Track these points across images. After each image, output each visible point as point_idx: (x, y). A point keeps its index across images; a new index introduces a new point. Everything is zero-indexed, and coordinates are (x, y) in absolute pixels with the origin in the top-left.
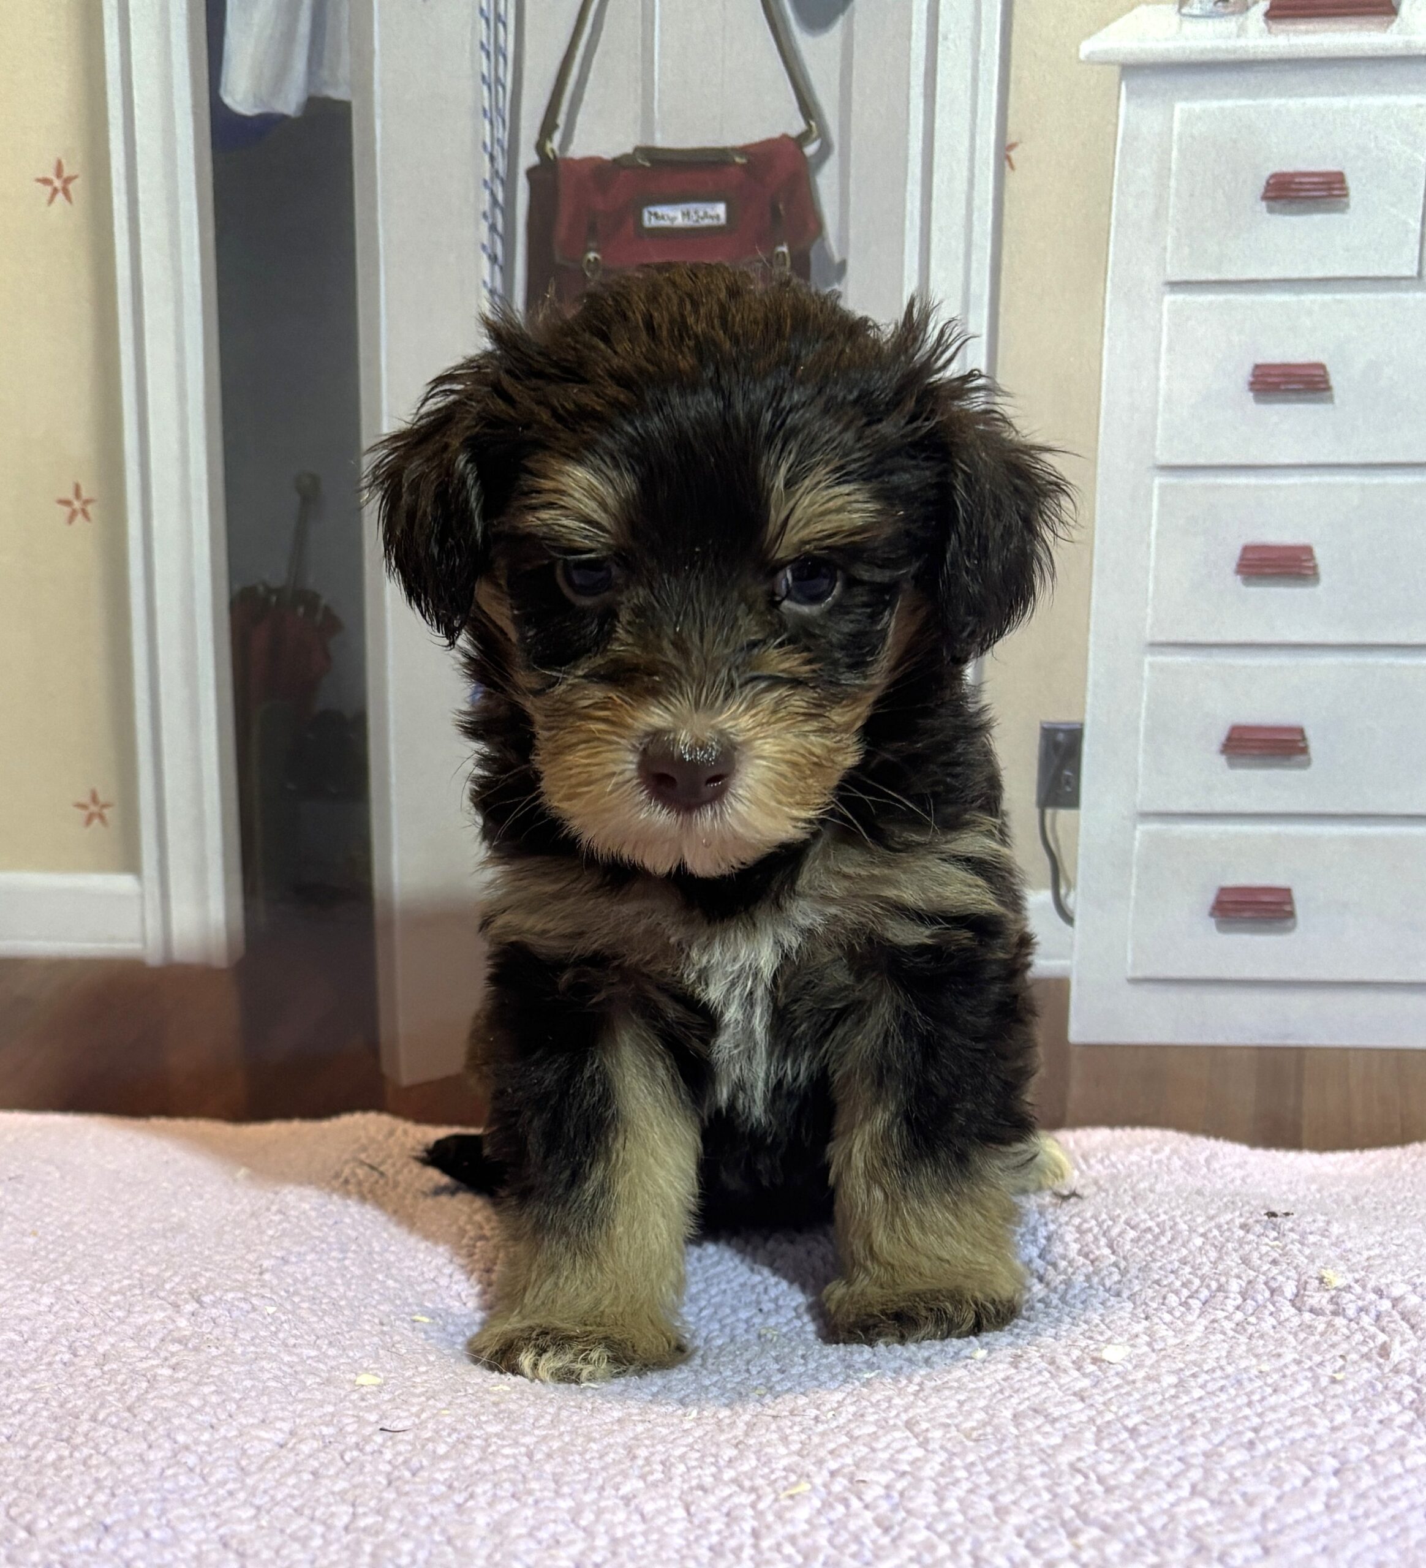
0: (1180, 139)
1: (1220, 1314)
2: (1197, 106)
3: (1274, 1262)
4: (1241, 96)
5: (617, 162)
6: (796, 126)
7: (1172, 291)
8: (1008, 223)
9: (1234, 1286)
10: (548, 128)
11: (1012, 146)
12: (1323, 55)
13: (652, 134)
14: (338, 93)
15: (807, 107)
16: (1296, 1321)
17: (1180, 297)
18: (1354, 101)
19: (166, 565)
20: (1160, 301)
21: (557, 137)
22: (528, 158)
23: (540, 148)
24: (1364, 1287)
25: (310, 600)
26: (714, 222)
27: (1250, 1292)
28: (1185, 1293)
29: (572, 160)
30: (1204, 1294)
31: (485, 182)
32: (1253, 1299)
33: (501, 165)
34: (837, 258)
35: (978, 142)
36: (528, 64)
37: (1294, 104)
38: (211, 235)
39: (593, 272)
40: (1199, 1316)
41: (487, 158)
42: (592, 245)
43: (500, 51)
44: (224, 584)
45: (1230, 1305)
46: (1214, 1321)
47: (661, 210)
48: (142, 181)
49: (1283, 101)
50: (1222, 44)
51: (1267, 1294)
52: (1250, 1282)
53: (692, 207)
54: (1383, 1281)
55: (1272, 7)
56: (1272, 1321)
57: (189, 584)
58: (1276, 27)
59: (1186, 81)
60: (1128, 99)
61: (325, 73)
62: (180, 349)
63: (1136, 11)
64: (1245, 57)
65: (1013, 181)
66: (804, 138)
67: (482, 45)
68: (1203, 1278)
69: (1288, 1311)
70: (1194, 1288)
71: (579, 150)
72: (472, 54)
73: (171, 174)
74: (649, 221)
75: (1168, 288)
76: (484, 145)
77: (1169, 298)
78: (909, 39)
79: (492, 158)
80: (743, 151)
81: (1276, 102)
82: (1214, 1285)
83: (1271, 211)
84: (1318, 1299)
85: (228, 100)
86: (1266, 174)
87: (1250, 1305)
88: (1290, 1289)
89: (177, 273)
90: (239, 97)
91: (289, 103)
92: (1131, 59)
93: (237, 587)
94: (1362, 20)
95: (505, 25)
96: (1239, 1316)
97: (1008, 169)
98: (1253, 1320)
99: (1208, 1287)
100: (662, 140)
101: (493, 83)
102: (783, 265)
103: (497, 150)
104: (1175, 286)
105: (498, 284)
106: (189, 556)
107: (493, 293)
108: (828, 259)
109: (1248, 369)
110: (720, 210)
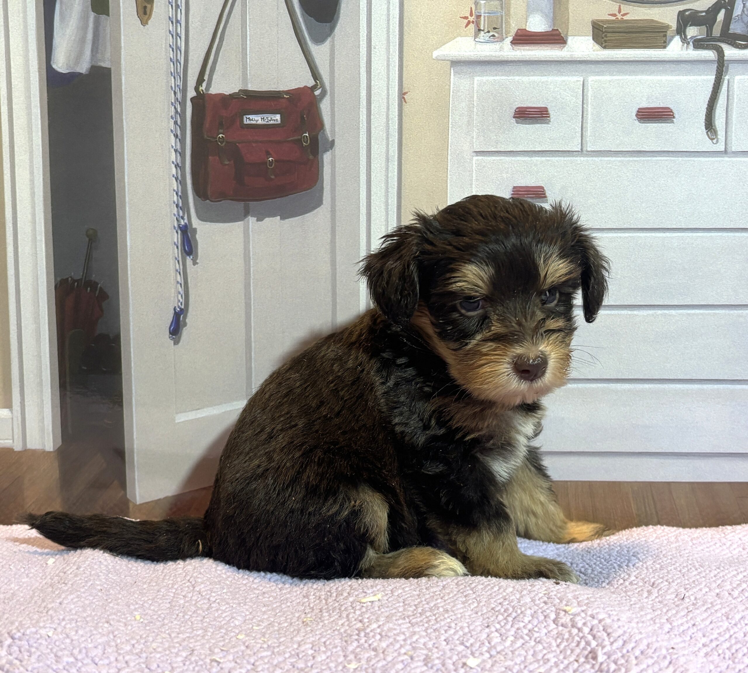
0: (477, 92)
1: (522, 625)
2: (485, 79)
3: (545, 602)
4: (502, 75)
5: (232, 96)
6: (311, 83)
7: (477, 156)
8: (405, 125)
9: (529, 612)
10: (200, 80)
11: (405, 93)
12: (536, 59)
13: (247, 84)
14: (105, 64)
15: (315, 74)
16: (556, 631)
17: (481, 158)
18: (550, 79)
19: (25, 270)
20: (471, 160)
21: (204, 84)
22: (191, 93)
23: (197, 89)
24: (586, 614)
25: (93, 285)
26: (276, 122)
27: (535, 616)
28: (506, 614)
29: (211, 94)
30: (514, 615)
31: (172, 103)
32: (537, 618)
33: (179, 96)
34: (330, 140)
35: (390, 92)
36: (191, 54)
37: (525, 79)
38: (46, 124)
39: (222, 143)
40: (512, 626)
41: (173, 92)
42: (221, 131)
43: (178, 48)
44: (53, 277)
45: (526, 620)
46: (518, 629)
47: (251, 117)
48: (14, 100)
49: (520, 78)
50: (494, 54)
51: (543, 618)
52: (535, 612)
53: (265, 116)
54: (595, 612)
55: (514, 39)
56: (545, 631)
57: (36, 278)
58: (516, 47)
59: (478, 68)
60: (454, 75)
61: (99, 56)
62: (32, 173)
63: (455, 40)
64: (503, 59)
65: (406, 108)
66: (314, 88)
67: (170, 46)
68: (513, 608)
69: (553, 626)
70: (510, 612)
71: (214, 90)
72: (166, 49)
73: (28, 97)
74: (246, 122)
75: (475, 154)
76: (171, 87)
77: (475, 158)
78: (359, 48)
79: (175, 93)
80: (287, 92)
81: (517, 78)
82: (519, 611)
83: (517, 122)
84: (565, 619)
85: (54, 66)
86: (515, 108)
87: (535, 622)
88: (553, 616)
89: (31, 140)
90: (60, 65)
91: (83, 68)
92: (455, 59)
93: (59, 279)
94: (551, 45)
95: (180, 38)
96: (530, 626)
97: (404, 103)
98: (536, 629)
99: (516, 612)
100: (251, 87)
101: (175, 61)
102: (307, 142)
103: (177, 90)
104: (478, 153)
105: (178, 147)
106: (36, 265)
107: (176, 151)
108: (326, 139)
109: (510, 188)
110: (278, 117)
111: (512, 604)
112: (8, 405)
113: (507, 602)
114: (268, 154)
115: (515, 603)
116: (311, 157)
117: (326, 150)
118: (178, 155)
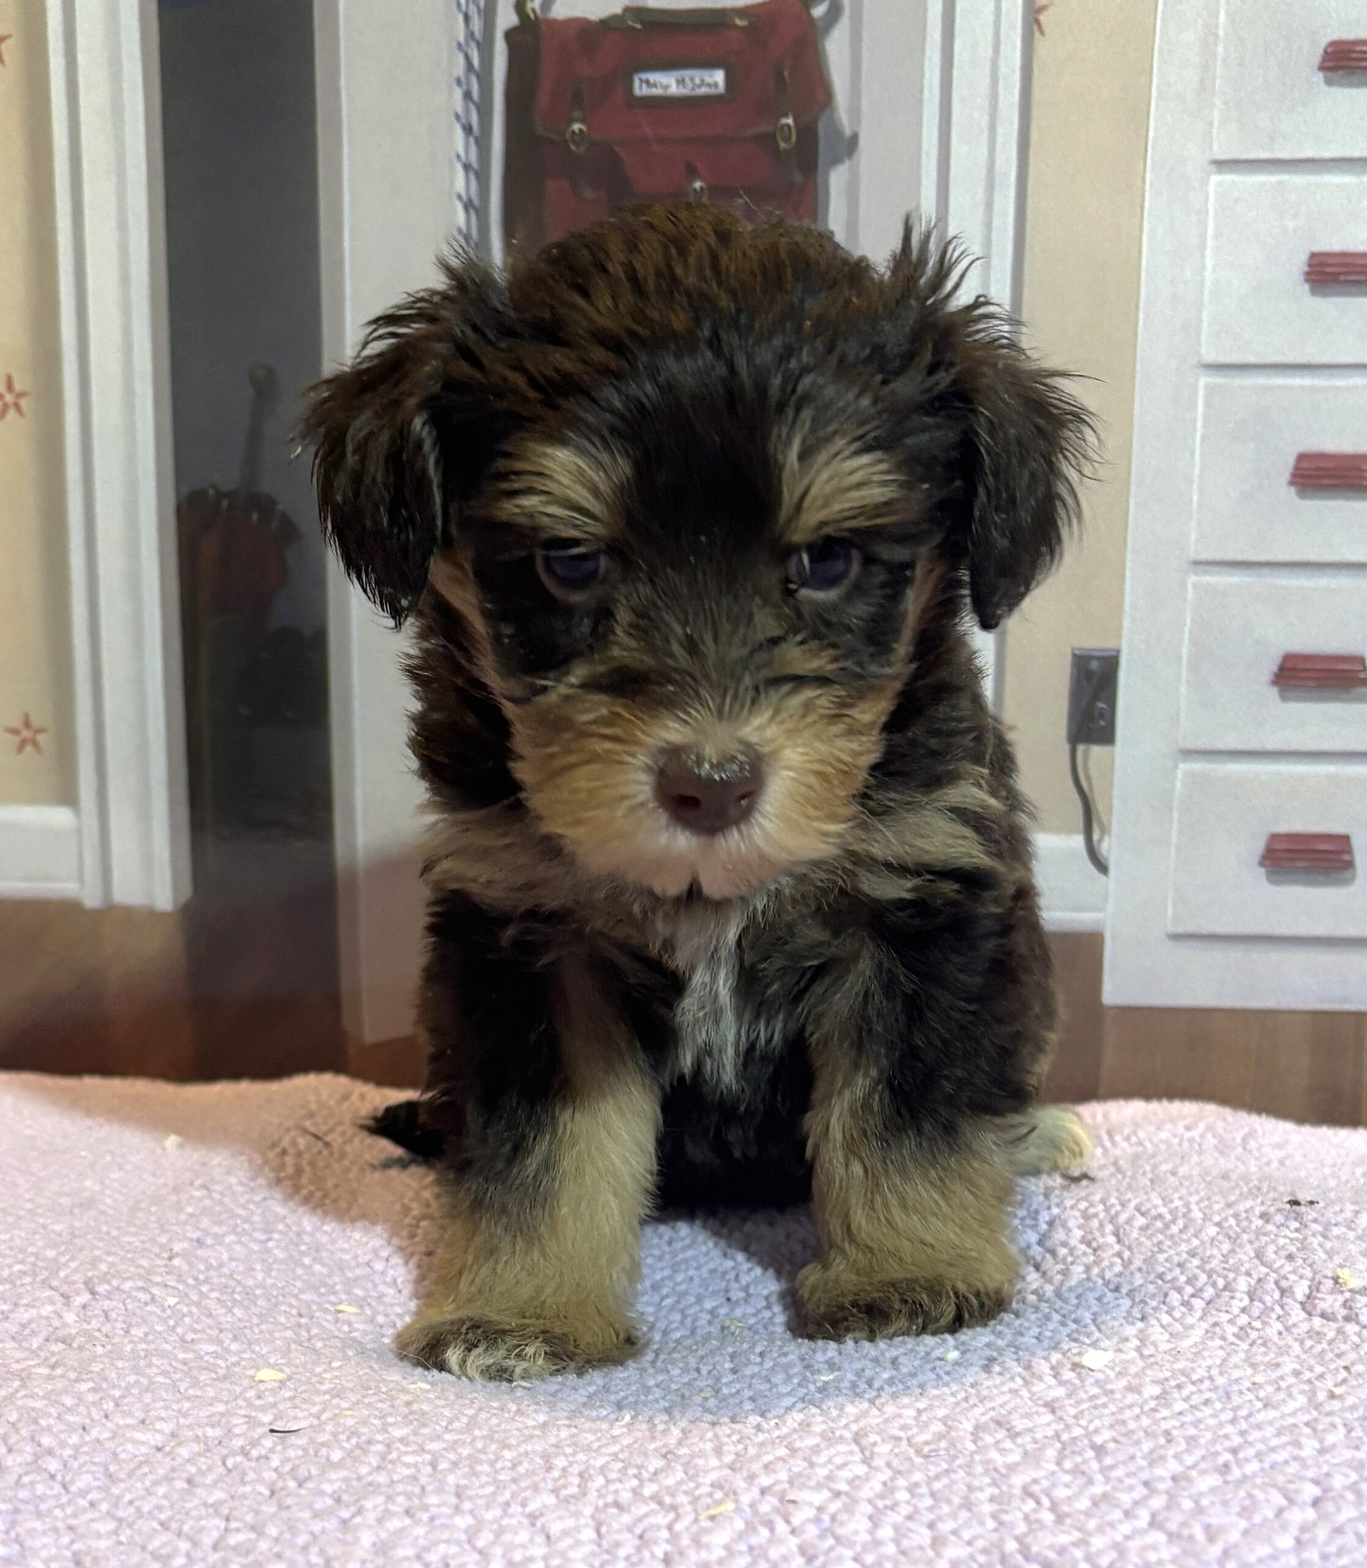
0: (1228, 3)
1: (1224, 1317)
3: (1290, 1257)
5: (607, 25)
7: (1220, 172)
8: (1037, 94)
9: (1242, 1284)
11: (1042, 9)
16: (1305, 1327)
17: (1229, 178)
20: (1205, 182)
22: (506, 18)
23: (519, 7)
25: (266, 506)
26: (712, 91)
27: (1259, 1292)
28: (1189, 1290)
29: (555, 21)
30: (1209, 1292)
31: (459, 45)
32: (1261, 1300)
33: (477, 25)
34: (848, 132)
35: (1004, 5)
39: (577, 145)
40: (1201, 1319)
41: (461, 18)
42: (577, 114)
45: (1236, 1306)
47: (654, 77)
48: (81, 42)
51: (1276, 1296)
52: (1258, 1283)
53: (687, 74)
56: (1277, 1326)
62: (122, 226)
65: (1043, 47)
68: (1210, 1275)
69: (1297, 1314)
70: (1199, 1285)
71: (562, 9)
74: (640, 89)
75: (1214, 168)
76: (459, 4)
77: (1215, 179)
79: (467, 18)
80: (745, 10)
82: (1221, 1283)
83: (1329, 82)
84: (1331, 1302)
86: (1324, 41)
88: (1301, 1290)
93: (185, 490)
97: (1037, 35)
98: (1258, 1324)
99: (1214, 1285)
102: (787, 139)
103: (473, 11)
104: (1223, 165)
105: (473, 158)
106: (131, 457)
107: (467, 167)
108: (836, 131)
109: (1303, 258)
110: (718, 77)
111: (1208, 1267)
112: (68, 797)
113: (1196, 1262)
114: (692, 172)
115: (1214, 1264)
116: (798, 178)
117: (837, 160)
118: (472, 177)
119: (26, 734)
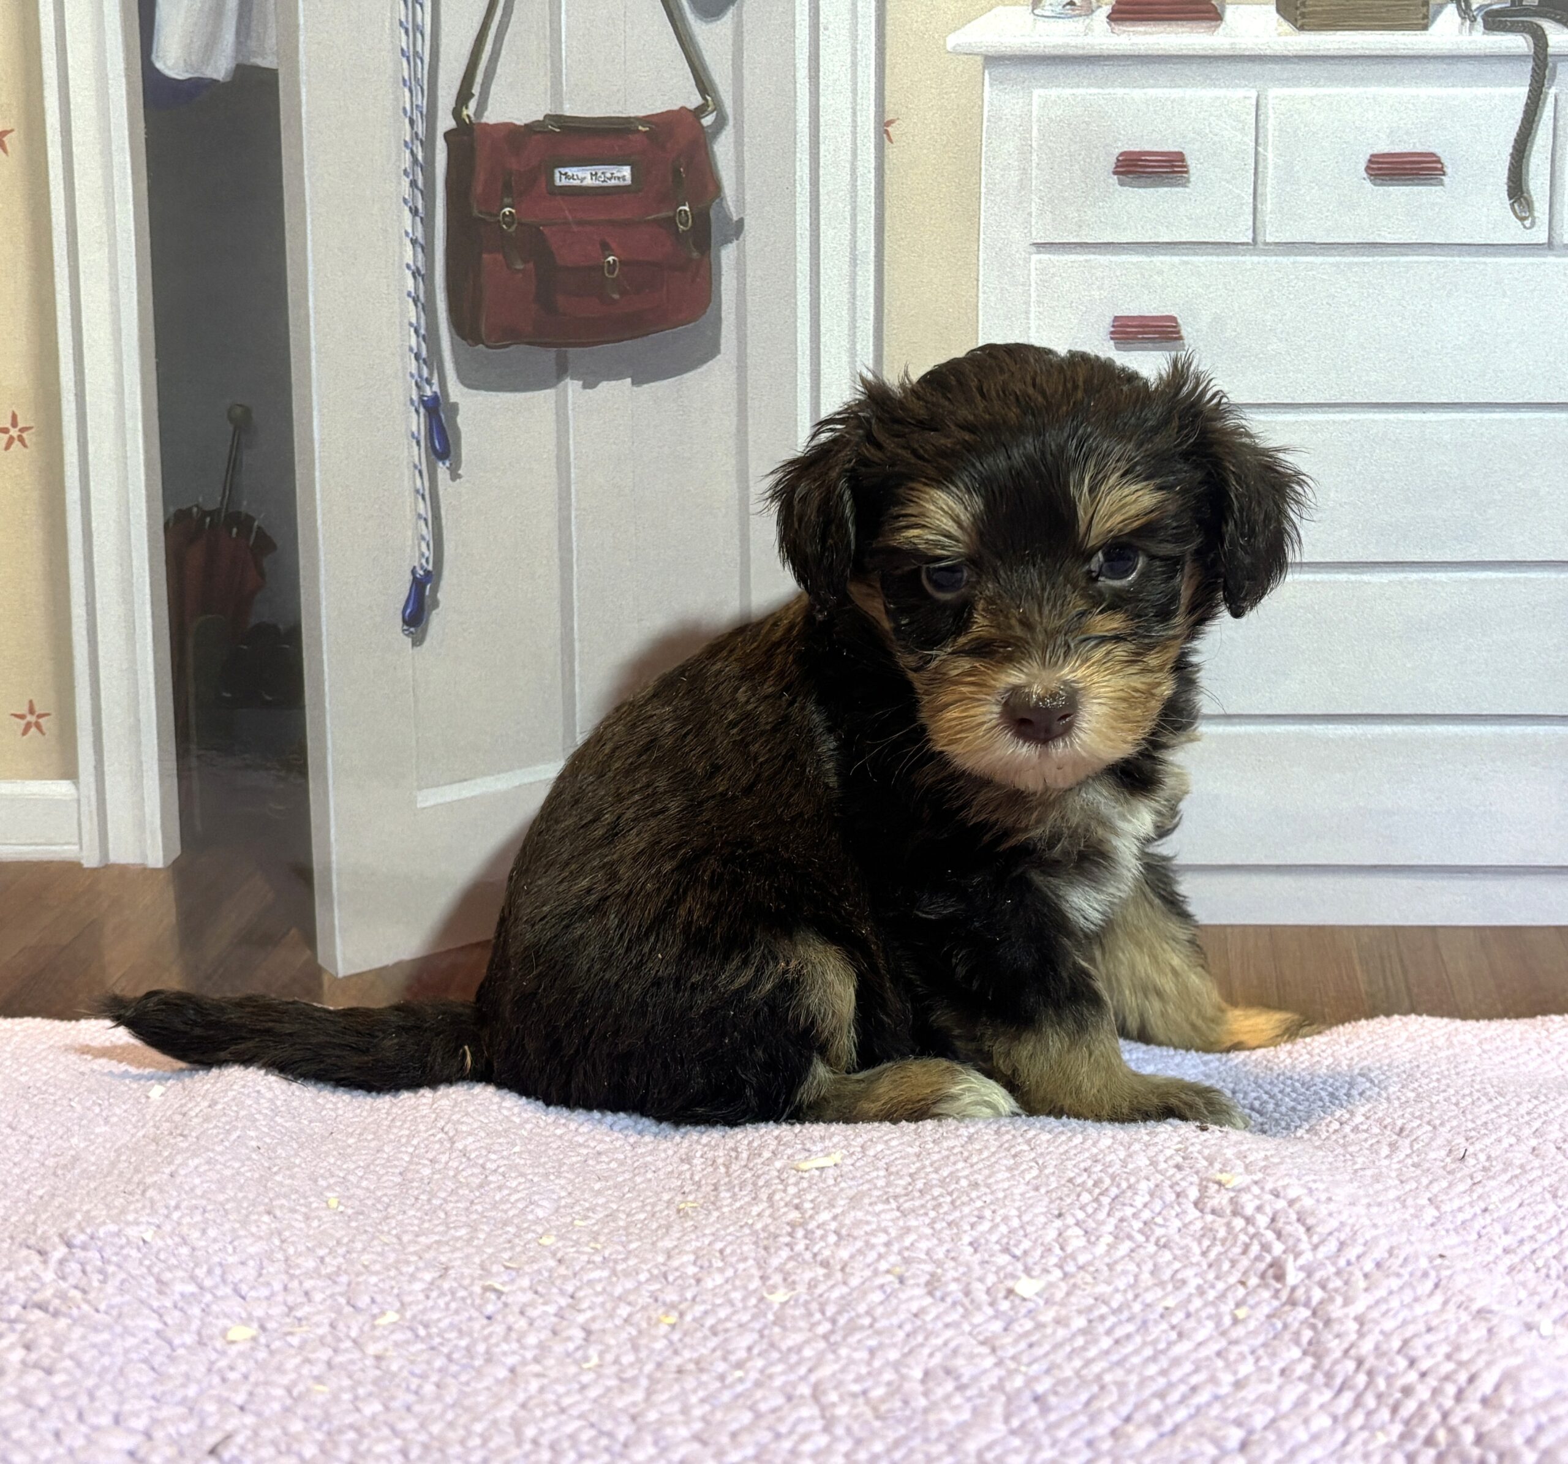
0: (1039, 120)
2: (1054, 92)
3: (1178, 1167)
4: (1089, 86)
5: (529, 128)
6: (694, 100)
7: (1039, 252)
8: (889, 190)
9: (1144, 1186)
10: (464, 96)
11: (890, 123)
12: (1160, 52)
13: (561, 103)
14: (266, 62)
15: (703, 84)
16: (1199, 1223)
17: (1045, 257)
18: (1190, 93)
19: (103, 492)
20: (1027, 261)
21: (473, 104)
22: (446, 122)
23: (457, 113)
24: (1262, 1189)
25: (244, 522)
26: (621, 183)
27: (1158, 1193)
28: (1097, 1191)
29: (487, 124)
30: (1114, 1191)
31: (406, 143)
32: (1161, 1198)
33: (420, 128)
34: (735, 218)
35: (859, 119)
36: (444, 41)
37: (1137, 94)
38: (144, 185)
39: (509, 225)
40: (1109, 1215)
41: (407, 121)
42: (507, 200)
43: (418, 29)
44: (159, 504)
45: (1139, 1202)
46: (1122, 1220)
47: (570, 171)
48: (76, 136)
49: (1127, 90)
50: (1073, 42)
51: (1173, 1197)
52: (1157, 1186)
53: (600, 169)
54: (1280, 1183)
55: (1114, 11)
56: (1177, 1223)
57: (125, 508)
58: (1118, 28)
59: (1041, 71)
60: (991, 85)
61: (253, 44)
62: (114, 289)
63: (994, 11)
64: (1093, 52)
65: (892, 152)
66: (701, 111)
67: (401, 23)
68: (1113, 1177)
69: (1193, 1213)
70: (1105, 1186)
71: (491, 117)
72: (392, 30)
73: (105, 130)
74: (560, 181)
75: (1034, 249)
76: (404, 109)
77: (1035, 257)
78: (794, 27)
79: (412, 122)
80: (646, 120)
81: (1120, 92)
82: (1124, 1185)
83: (1122, 184)
84: (1220, 1199)
85: (159, 65)
86: (1117, 152)
87: (1157, 1206)
88: (1193, 1193)
89: (111, 219)
90: (170, 63)
91: (220, 69)
92: (992, 51)
93: (172, 510)
94: (1191, 24)
95: (421, 5)
96: (1146, 1215)
97: (887, 143)
98: (1159, 1220)
99: (1118, 1186)
100: (569, 110)
101: (411, 56)
102: (685, 224)
103: (417, 116)
104: (1042, 247)
105: (420, 234)
106: (124, 482)
107: (414, 242)
108: (727, 218)
109: (1109, 320)
110: (626, 171)
111: (1111, 1171)
112: (69, 772)
113: (1099, 1167)
114: (606, 248)
115: (1116, 1168)
116: (695, 255)
117: (727, 241)
118: (419, 250)
119: (31, 718)
